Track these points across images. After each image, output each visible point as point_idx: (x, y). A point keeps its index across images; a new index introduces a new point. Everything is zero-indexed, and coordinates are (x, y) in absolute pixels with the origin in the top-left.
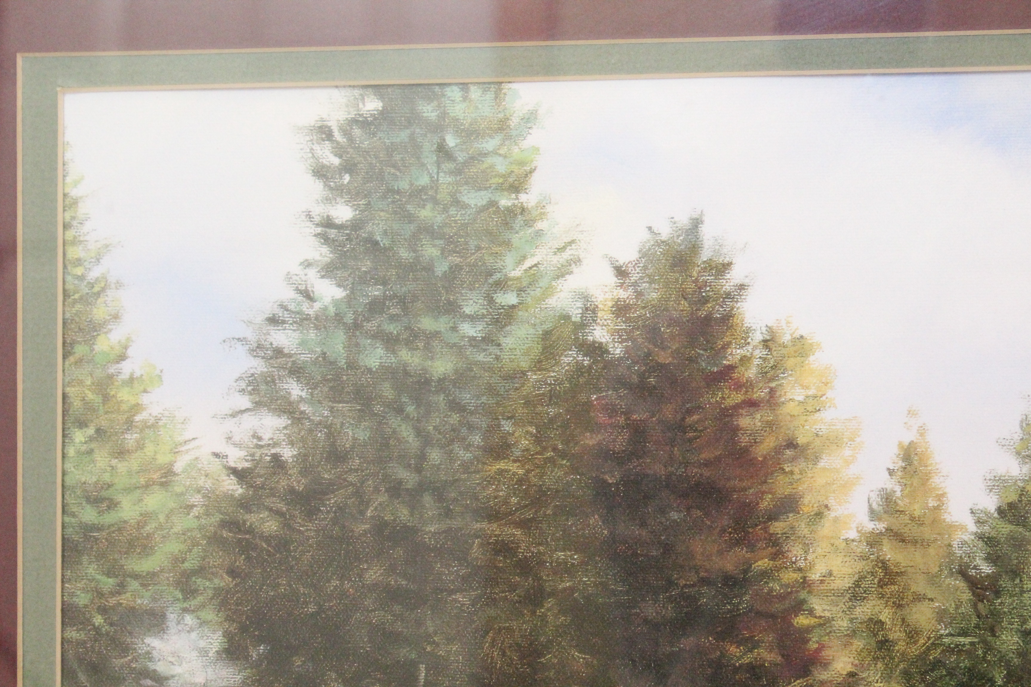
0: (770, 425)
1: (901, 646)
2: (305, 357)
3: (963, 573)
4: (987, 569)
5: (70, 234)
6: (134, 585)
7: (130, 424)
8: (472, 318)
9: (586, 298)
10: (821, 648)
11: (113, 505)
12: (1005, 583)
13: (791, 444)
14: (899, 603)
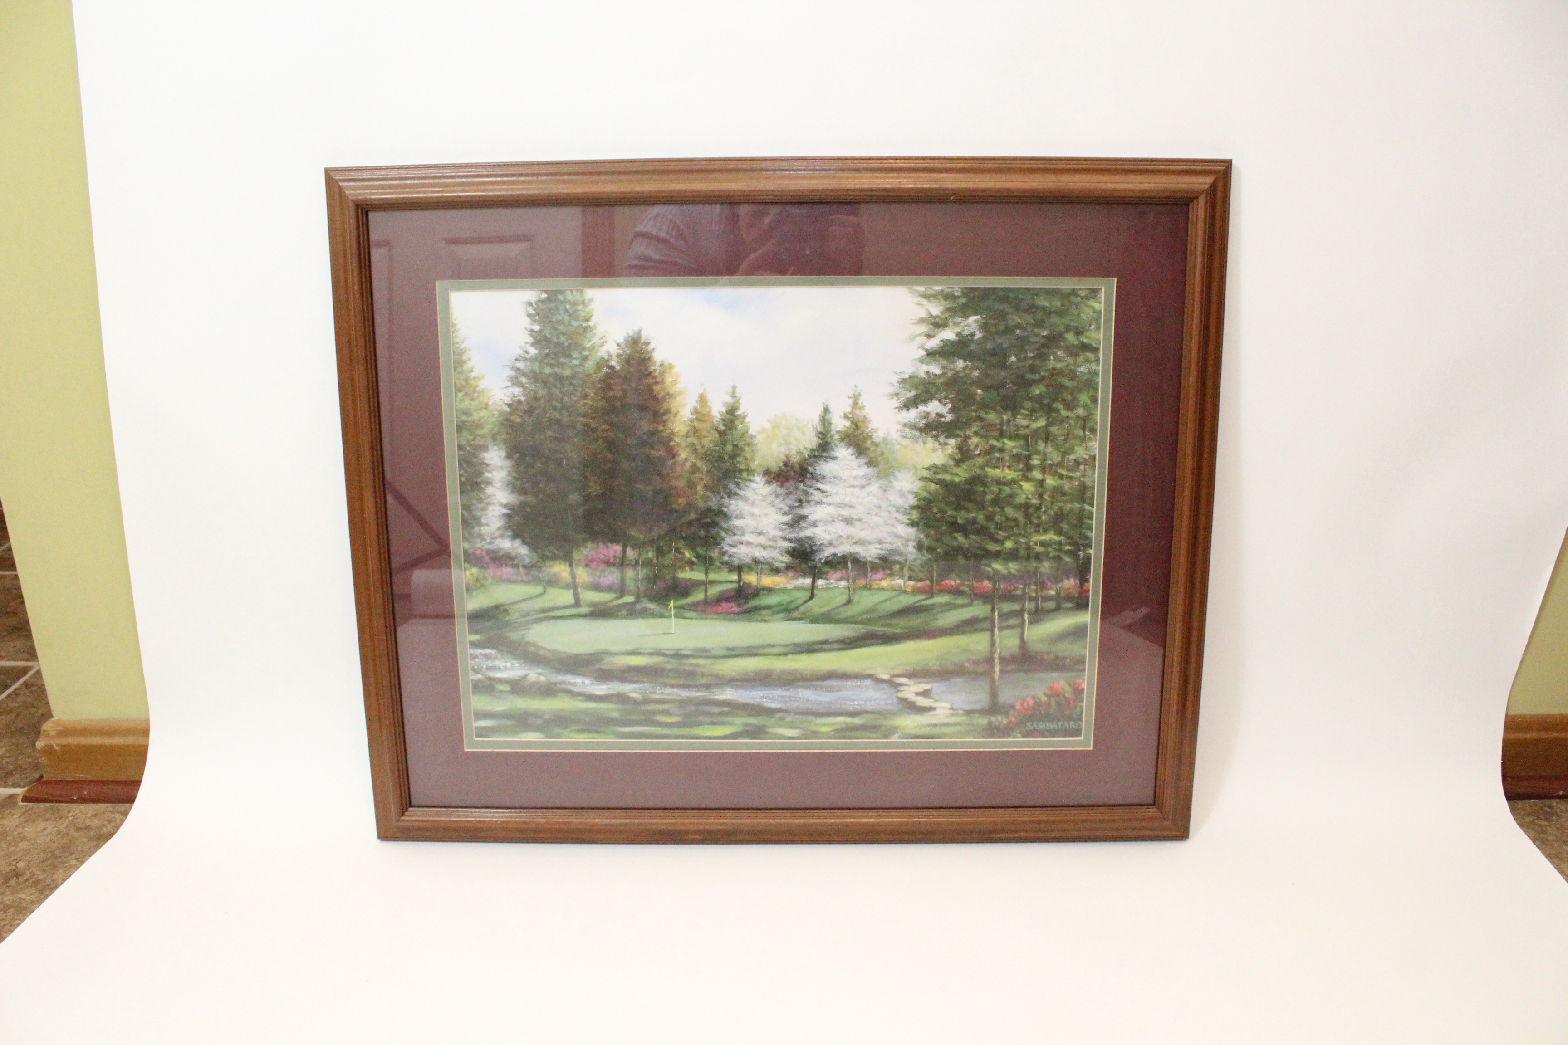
0: (663, 389)
1: (699, 450)
2: (527, 371)
3: (716, 429)
4: (723, 428)
5: (454, 335)
6: (478, 438)
7: (475, 391)
8: (575, 359)
9: (608, 352)
10: (678, 451)
11: (471, 415)
12: (728, 432)
13: (668, 394)
14: (699, 438)
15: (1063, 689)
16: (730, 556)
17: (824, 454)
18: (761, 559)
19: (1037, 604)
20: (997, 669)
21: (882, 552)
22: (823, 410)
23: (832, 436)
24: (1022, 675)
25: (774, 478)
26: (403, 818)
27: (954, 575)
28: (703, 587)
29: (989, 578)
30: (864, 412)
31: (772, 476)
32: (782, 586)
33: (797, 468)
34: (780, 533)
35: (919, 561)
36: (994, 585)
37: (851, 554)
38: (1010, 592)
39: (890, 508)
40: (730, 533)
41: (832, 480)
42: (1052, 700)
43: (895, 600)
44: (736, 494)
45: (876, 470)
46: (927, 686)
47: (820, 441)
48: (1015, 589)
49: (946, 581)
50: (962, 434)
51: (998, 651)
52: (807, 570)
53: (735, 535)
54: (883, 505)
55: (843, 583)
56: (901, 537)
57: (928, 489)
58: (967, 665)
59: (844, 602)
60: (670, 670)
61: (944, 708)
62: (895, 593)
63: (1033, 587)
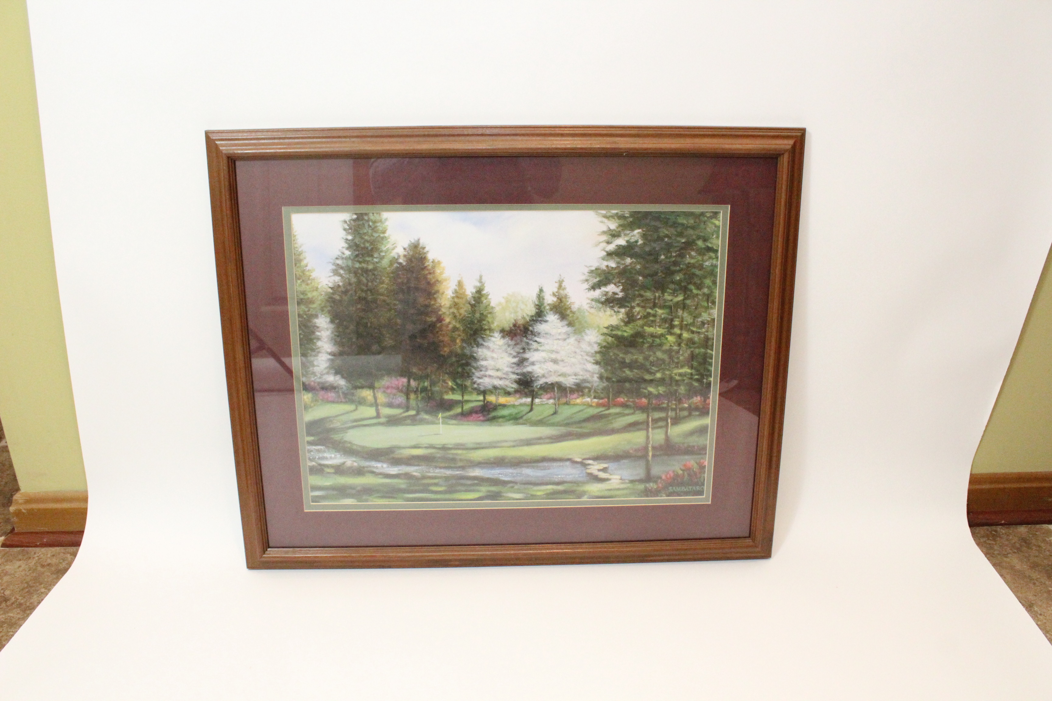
0: (434, 277)
1: (458, 317)
2: (343, 265)
3: (469, 304)
4: (473, 302)
5: (295, 242)
6: (311, 310)
7: (309, 279)
8: (376, 258)
9: (398, 254)
10: (444, 317)
11: (306, 295)
12: (477, 305)
13: (438, 281)
14: (458, 309)
15: (693, 466)
16: (478, 384)
17: (540, 319)
18: (499, 386)
19: (676, 414)
20: (650, 454)
21: (577, 381)
22: (539, 290)
23: (544, 308)
24: (666, 458)
25: (507, 334)
26: (264, 556)
27: (622, 395)
28: (461, 405)
29: (645, 397)
30: (565, 292)
31: (506, 333)
32: (512, 403)
33: (522, 328)
34: (510, 370)
35: (601, 387)
36: (649, 401)
37: (557, 383)
38: (659, 405)
39: (582, 353)
40: (478, 370)
41: (545, 335)
42: (686, 473)
43: (585, 411)
44: (482, 345)
45: (573, 328)
46: (605, 465)
47: (537, 311)
48: (663, 403)
49: (618, 399)
50: (629, 306)
51: (651, 442)
52: (528, 393)
53: (481, 371)
54: (577, 351)
55: (552, 401)
56: (589, 371)
57: (607, 340)
58: (631, 451)
59: (552, 413)
60: (439, 458)
61: (616, 479)
62: (585, 406)
63: (674, 402)
